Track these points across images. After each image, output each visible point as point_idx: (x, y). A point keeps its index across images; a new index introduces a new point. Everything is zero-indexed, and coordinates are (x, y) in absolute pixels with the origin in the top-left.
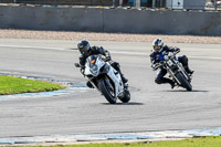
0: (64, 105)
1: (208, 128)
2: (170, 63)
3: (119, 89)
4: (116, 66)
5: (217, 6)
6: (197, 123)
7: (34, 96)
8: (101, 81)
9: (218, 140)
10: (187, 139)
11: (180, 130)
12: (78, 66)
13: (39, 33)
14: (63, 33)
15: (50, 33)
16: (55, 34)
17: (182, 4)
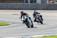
0: (10, 29)
1: (48, 34)
2: (37, 17)
3: (31, 24)
5: (49, 2)
6: (45, 33)
7: (3, 27)
8: (26, 22)
9: (50, 37)
10: (42, 37)
12: (20, 18)
13: (4, 10)
14: (10, 10)
15: (6, 10)
16: (8, 10)
17: (40, 2)
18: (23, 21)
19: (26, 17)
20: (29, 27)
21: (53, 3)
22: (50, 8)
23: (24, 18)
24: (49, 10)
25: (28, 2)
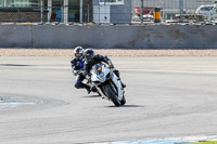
19: (105, 70)
21: (157, 21)
22: (146, 40)
23: (100, 72)
24: (142, 48)
25: (60, 20)
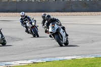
1: (42, 58)
3: (65, 39)
4: (63, 28)
11: (28, 60)
18: (51, 32)
20: (61, 45)
23: (53, 27)
